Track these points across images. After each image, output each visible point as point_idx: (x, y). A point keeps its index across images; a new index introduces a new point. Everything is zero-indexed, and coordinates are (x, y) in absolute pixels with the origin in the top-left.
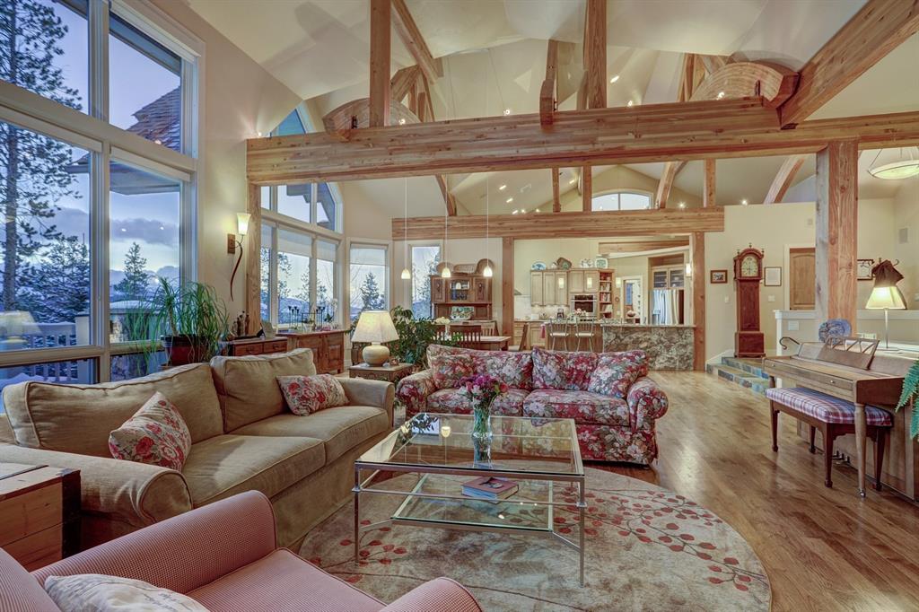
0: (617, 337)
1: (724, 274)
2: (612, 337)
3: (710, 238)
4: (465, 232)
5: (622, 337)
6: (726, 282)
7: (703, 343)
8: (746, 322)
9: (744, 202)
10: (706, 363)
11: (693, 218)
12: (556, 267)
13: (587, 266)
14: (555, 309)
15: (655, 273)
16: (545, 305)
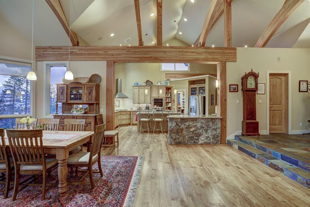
0: (177, 124)
1: (236, 86)
2: (174, 124)
3: (229, 65)
4: (83, 57)
5: (180, 125)
6: (237, 91)
7: (225, 127)
8: (249, 115)
9: (246, 46)
10: (227, 139)
11: (220, 53)
12: (145, 84)
13: (160, 84)
14: (145, 105)
15: (191, 88)
16: (140, 103)
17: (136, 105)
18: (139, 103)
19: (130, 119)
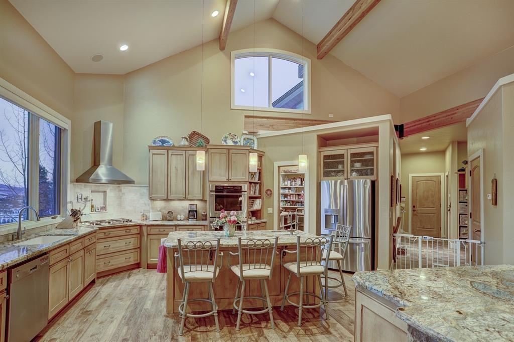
12: (187, 143)
13: (232, 144)
14: (185, 205)
15: (324, 156)
16: (171, 200)
17: (159, 204)
18: (167, 200)
19: (140, 248)
